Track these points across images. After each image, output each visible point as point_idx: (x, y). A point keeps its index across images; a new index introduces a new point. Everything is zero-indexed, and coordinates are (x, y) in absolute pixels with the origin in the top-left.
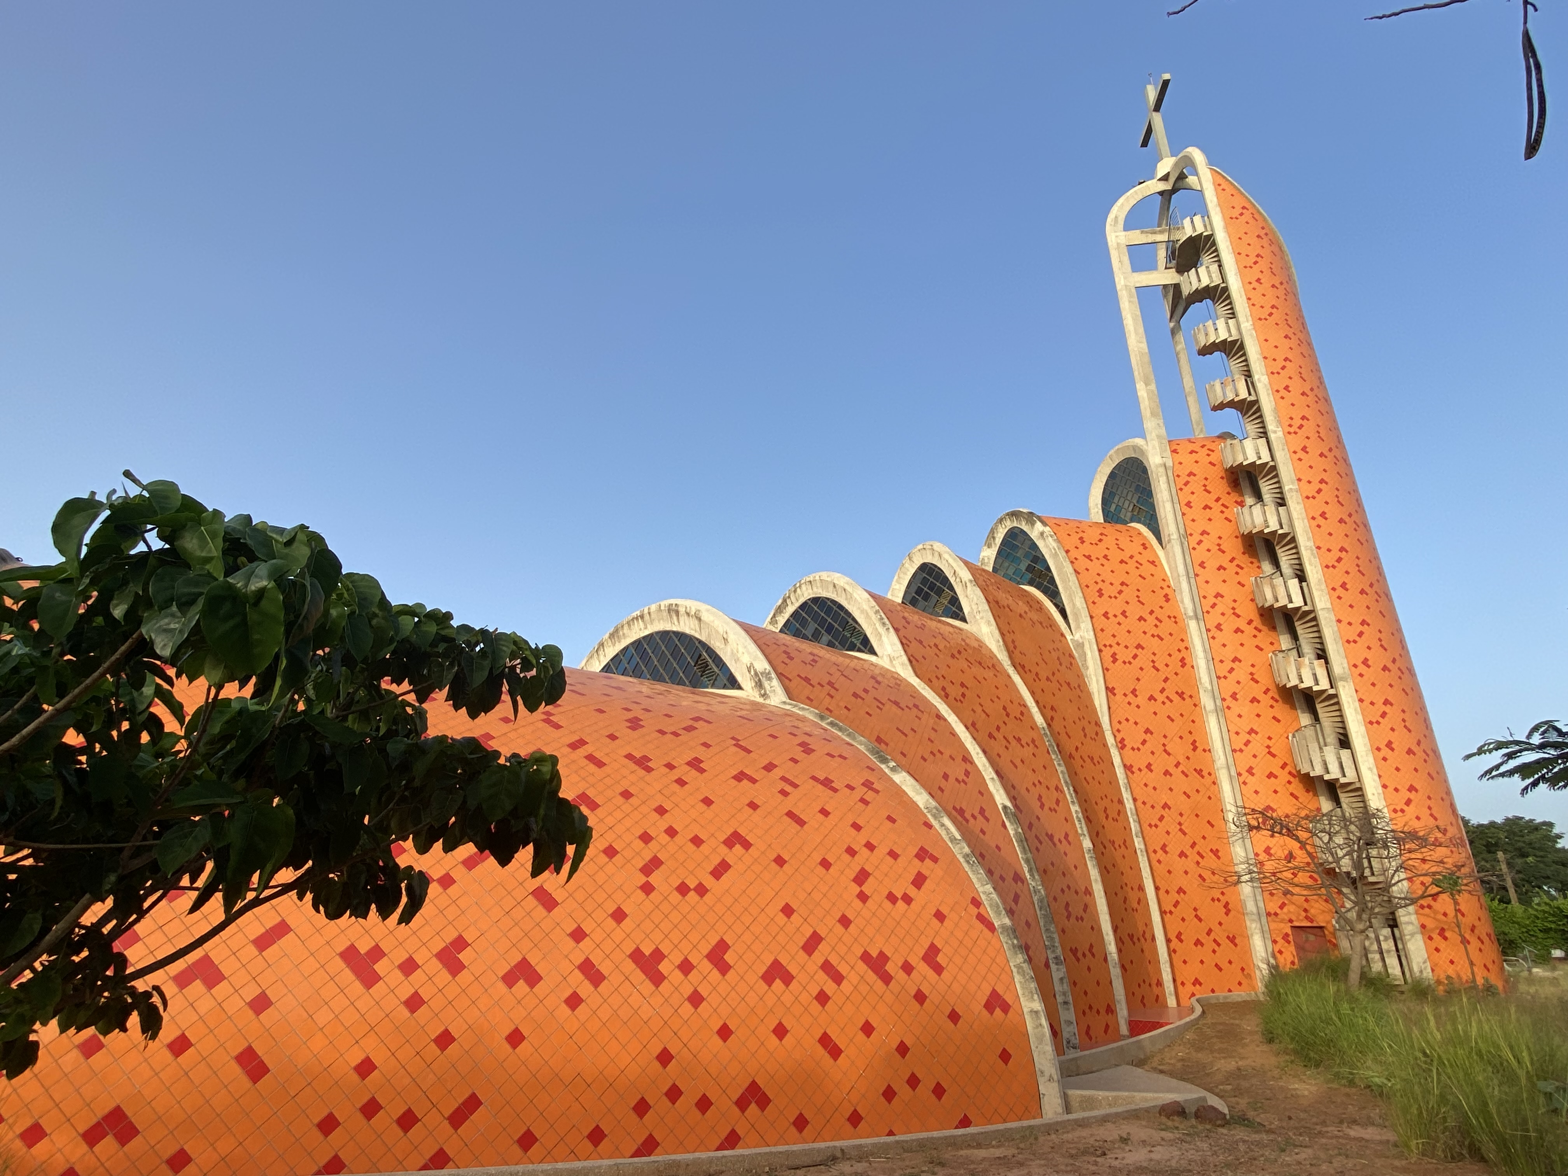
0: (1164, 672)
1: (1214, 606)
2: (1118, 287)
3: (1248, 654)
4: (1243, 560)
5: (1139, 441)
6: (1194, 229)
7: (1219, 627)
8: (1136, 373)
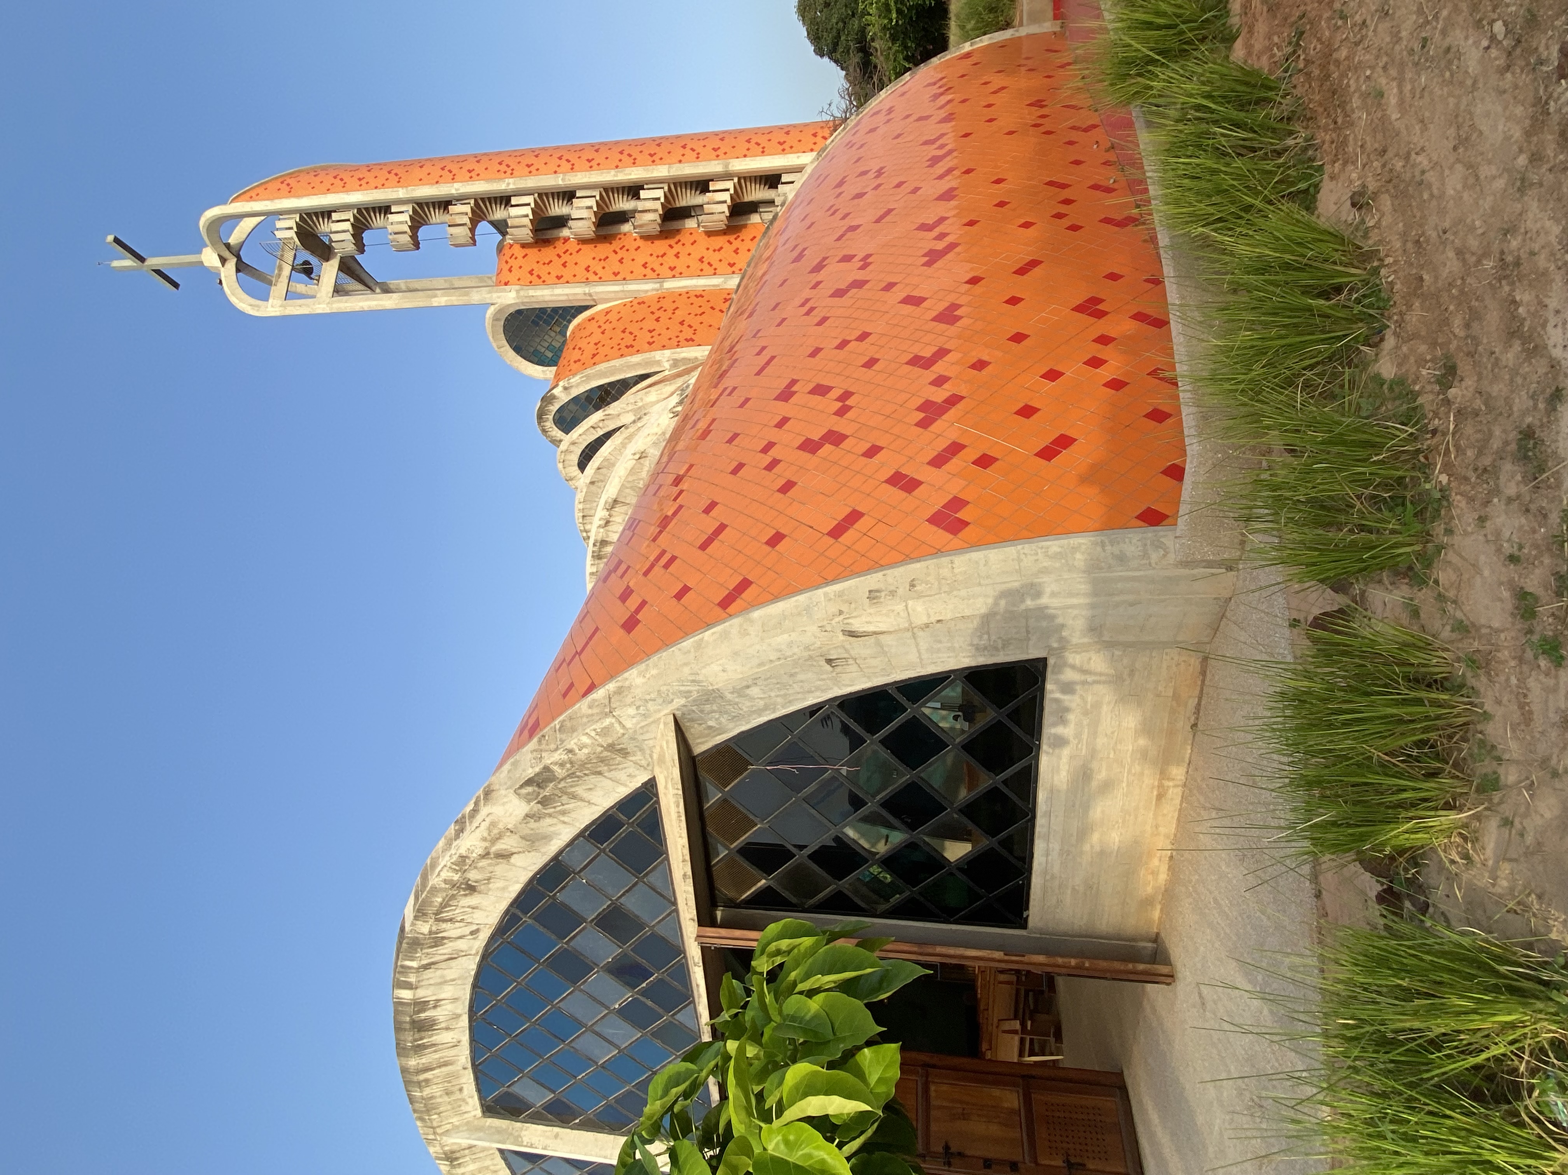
0: (706, 308)
1: (653, 270)
2: (328, 311)
3: (699, 251)
4: (616, 244)
5: (491, 311)
6: (291, 228)
7: (672, 269)
8: (421, 304)
